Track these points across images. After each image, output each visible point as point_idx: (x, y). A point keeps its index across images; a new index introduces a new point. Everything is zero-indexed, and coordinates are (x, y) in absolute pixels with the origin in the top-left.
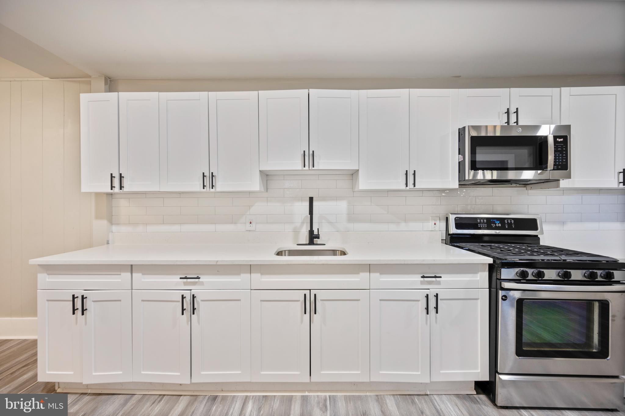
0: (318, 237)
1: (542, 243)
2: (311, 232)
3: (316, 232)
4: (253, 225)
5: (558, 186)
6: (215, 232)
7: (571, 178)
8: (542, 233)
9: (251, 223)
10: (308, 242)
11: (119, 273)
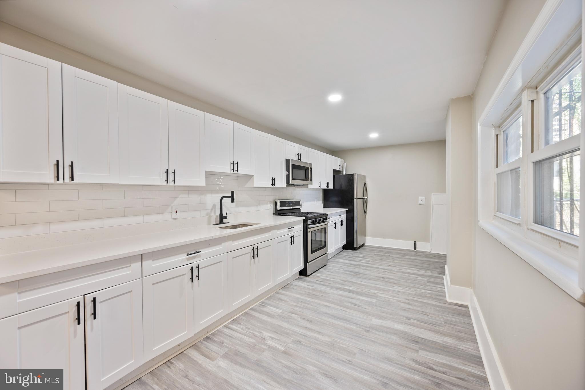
0: (226, 218)
1: (302, 211)
2: (221, 214)
3: (224, 215)
4: (178, 213)
5: (308, 187)
6: (144, 223)
7: (312, 184)
8: (301, 207)
9: (176, 212)
10: (219, 222)
11: (129, 265)
